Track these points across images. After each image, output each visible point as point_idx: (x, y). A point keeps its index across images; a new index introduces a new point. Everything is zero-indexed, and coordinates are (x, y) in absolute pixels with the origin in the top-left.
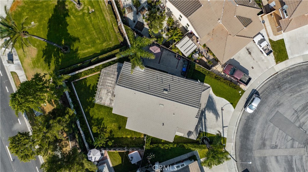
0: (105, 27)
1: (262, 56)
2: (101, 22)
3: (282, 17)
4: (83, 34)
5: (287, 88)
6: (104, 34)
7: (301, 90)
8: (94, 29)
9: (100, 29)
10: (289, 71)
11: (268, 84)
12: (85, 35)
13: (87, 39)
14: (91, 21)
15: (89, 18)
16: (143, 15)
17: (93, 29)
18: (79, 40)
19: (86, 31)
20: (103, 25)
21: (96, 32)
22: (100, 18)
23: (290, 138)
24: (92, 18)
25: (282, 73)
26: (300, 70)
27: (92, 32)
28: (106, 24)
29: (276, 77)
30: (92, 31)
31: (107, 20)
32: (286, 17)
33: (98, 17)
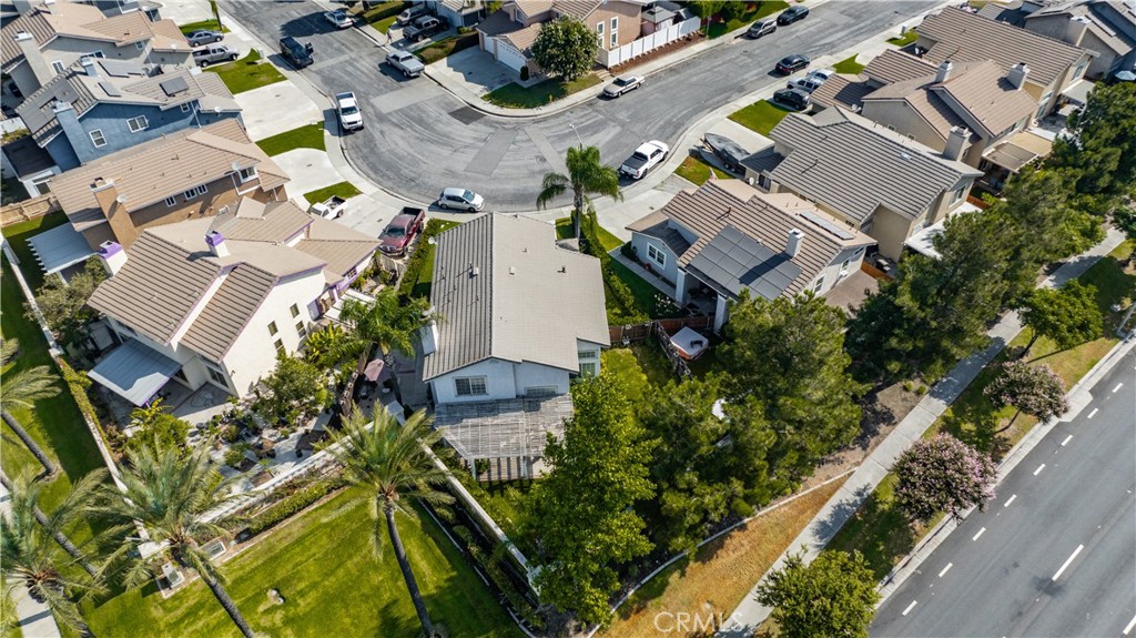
0: (329, 530)
1: (350, 213)
2: (314, 550)
3: (256, 187)
4: (366, 598)
5: (411, 171)
6: (354, 526)
7: (409, 154)
8: (339, 566)
9: (339, 545)
10: (373, 176)
11: (411, 195)
12: (366, 590)
13: (380, 578)
14: (314, 586)
15: (302, 596)
16: (275, 442)
17: (341, 572)
18: (387, 606)
19: (355, 593)
20: (324, 540)
21: (350, 557)
22: (299, 559)
23: (512, 146)
24: (302, 585)
25: (379, 183)
26: (368, 165)
27: (354, 571)
28: (317, 529)
29: (392, 189)
30: (348, 573)
31: (304, 532)
32: (256, 175)
33: (297, 565)
